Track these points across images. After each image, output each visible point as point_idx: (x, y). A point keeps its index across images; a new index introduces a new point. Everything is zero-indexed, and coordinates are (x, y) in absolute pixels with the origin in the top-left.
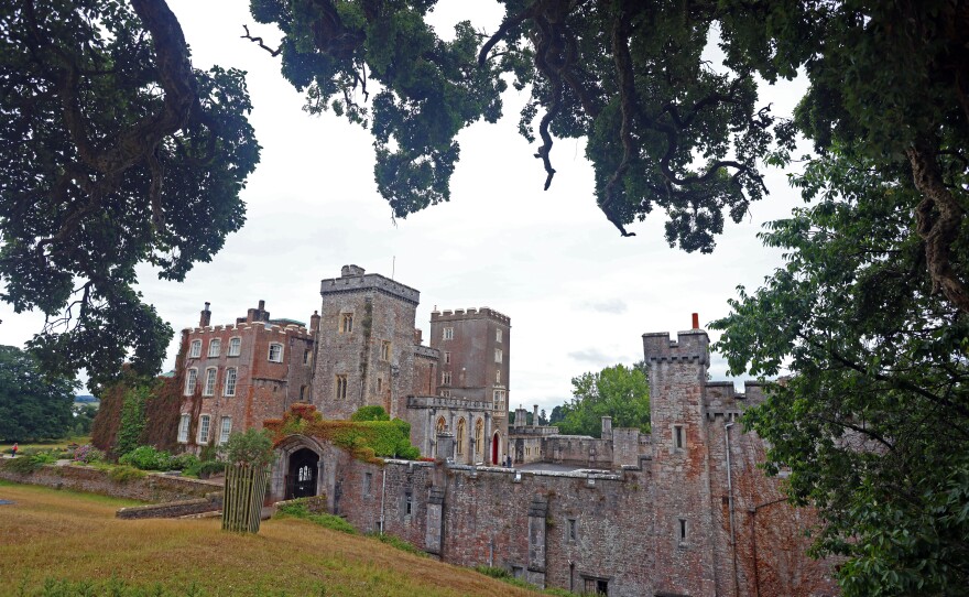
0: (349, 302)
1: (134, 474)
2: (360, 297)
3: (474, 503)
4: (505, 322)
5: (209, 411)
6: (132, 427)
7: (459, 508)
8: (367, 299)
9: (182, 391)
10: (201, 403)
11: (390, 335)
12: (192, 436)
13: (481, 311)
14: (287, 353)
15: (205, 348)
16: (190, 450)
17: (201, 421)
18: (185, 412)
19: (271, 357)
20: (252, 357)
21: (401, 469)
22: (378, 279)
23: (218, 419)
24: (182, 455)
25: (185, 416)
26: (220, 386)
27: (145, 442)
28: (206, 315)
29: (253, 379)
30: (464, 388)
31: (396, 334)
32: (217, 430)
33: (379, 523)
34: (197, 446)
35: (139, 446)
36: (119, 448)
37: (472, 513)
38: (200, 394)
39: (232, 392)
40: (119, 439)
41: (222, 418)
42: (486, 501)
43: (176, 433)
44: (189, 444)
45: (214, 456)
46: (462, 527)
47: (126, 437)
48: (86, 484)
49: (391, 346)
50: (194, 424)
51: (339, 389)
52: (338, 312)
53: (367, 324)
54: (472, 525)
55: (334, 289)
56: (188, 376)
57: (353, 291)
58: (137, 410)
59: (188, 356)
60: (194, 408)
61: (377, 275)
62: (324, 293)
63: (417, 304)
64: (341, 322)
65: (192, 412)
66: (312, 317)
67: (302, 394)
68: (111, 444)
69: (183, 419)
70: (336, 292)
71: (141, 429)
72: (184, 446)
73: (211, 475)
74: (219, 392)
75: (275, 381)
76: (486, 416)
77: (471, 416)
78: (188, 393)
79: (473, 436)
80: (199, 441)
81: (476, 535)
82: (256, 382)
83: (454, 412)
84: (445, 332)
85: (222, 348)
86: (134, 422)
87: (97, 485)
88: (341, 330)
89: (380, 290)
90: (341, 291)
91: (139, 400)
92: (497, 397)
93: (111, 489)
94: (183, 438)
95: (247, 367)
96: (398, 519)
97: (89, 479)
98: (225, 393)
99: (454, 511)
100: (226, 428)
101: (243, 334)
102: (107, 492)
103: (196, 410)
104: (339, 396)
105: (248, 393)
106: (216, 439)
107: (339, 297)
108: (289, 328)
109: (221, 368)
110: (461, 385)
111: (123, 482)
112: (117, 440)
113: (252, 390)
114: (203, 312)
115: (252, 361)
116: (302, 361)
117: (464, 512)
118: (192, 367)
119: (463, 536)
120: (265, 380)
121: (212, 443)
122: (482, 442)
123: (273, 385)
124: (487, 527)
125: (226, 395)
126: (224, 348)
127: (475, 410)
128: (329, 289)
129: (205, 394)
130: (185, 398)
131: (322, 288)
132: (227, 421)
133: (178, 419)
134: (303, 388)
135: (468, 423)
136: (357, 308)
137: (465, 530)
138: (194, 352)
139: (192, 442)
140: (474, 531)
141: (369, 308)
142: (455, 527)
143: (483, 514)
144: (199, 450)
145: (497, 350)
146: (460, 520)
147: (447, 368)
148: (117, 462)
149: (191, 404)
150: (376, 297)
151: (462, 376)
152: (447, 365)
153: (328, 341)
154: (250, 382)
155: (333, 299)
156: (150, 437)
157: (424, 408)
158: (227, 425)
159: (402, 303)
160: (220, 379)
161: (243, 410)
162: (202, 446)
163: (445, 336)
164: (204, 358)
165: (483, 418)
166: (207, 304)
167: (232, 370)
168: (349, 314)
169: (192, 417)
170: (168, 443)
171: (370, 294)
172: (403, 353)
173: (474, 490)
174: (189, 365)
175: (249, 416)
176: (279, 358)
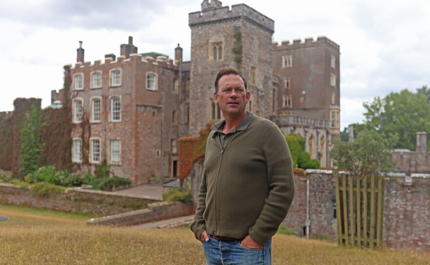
0: (217, 32)
1: (53, 189)
2: (229, 26)
3: (409, 208)
4: (336, 48)
5: (98, 135)
6: (31, 151)
7: (392, 213)
8: (236, 28)
9: (71, 119)
10: (90, 128)
11: (255, 60)
12: (85, 157)
13: (319, 39)
14: (161, 82)
15: (87, 81)
16: (85, 168)
17: (92, 144)
18: (76, 137)
19: (148, 87)
20: (134, 86)
21: (326, 178)
22: (245, 8)
23: (108, 142)
24: (78, 172)
25: (76, 141)
26: (106, 113)
27: (44, 163)
28: (81, 52)
29: (137, 106)
30: (305, 109)
31: (260, 60)
32: (108, 150)
33: (305, 228)
34: (90, 165)
35: (40, 166)
36: (23, 169)
37: (407, 216)
38: (88, 120)
39: (117, 118)
40: (21, 161)
41: (111, 140)
42: (423, 206)
43: (70, 155)
44: (83, 164)
45: (107, 173)
46: (396, 231)
47: (27, 160)
48: (11, 198)
49: (257, 71)
50: (85, 146)
51: (214, 112)
52: (207, 43)
53: (238, 51)
54: (408, 228)
55: (201, 20)
56: (75, 107)
57: (220, 21)
58: (32, 136)
59: (72, 89)
60: (83, 133)
61: (244, 5)
62: (192, 25)
63: (272, 32)
64: (211, 51)
65: (82, 136)
66: (176, 49)
67: (173, 117)
68: (16, 165)
69: (74, 143)
70: (204, 23)
71: (38, 153)
72: (78, 165)
73: (114, 189)
74: (106, 118)
75: (154, 107)
76: (328, 133)
77: (318, 133)
78: (76, 121)
79: (319, 150)
80: (92, 160)
81: (413, 237)
82: (139, 108)
83: (306, 129)
84: (284, 60)
85: (103, 79)
86: (32, 147)
87: (23, 199)
88: (211, 58)
89: (247, 18)
90: (209, 22)
91: (33, 129)
92: (333, 117)
93: (34, 202)
94: (76, 158)
95: (130, 95)
96: (325, 223)
97: (13, 194)
98: (111, 118)
99: (387, 216)
100: (116, 148)
101: (122, 66)
102: (31, 204)
103: (86, 135)
104: (214, 117)
105: (134, 118)
106: (108, 159)
107: (207, 27)
108: (159, 59)
109: (105, 98)
110: (301, 107)
111: (45, 195)
112: (19, 162)
113: (137, 115)
114: (78, 50)
115: (134, 90)
116: (172, 89)
117: (397, 216)
118: (78, 98)
119: (398, 238)
120: (146, 106)
121: (105, 162)
122: (324, 155)
123: (153, 110)
124: (425, 230)
125: (113, 121)
126: (106, 79)
127: (320, 128)
128: (196, 22)
129: (92, 120)
130: (75, 125)
131: (189, 21)
132: (116, 143)
133: (70, 143)
134: (174, 112)
135: (315, 138)
136: (226, 37)
137: (400, 233)
138: (76, 85)
139: (86, 161)
140: (410, 233)
141: (238, 37)
142: (388, 229)
143: (419, 218)
144: (93, 169)
145: (332, 74)
146: (394, 224)
147: (287, 92)
148: (23, 180)
149: (81, 130)
150: (244, 25)
151: (302, 99)
152: (287, 90)
153: (200, 69)
154: (134, 108)
155: (201, 30)
156: (48, 159)
157: (286, 126)
158: (116, 146)
159: (262, 31)
160: (105, 107)
161: (131, 133)
162: (96, 165)
163: (284, 64)
164: (87, 89)
165: (325, 135)
166: (81, 42)
167: (115, 99)
168: (219, 43)
169: (83, 141)
170: (64, 163)
171: (238, 23)
172: (265, 77)
173: (409, 196)
174: (74, 96)
175: (137, 138)
176: (154, 87)
